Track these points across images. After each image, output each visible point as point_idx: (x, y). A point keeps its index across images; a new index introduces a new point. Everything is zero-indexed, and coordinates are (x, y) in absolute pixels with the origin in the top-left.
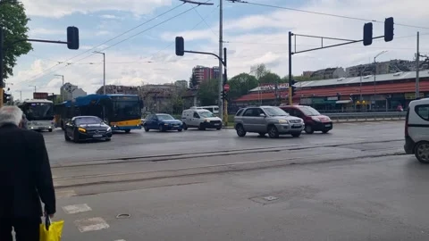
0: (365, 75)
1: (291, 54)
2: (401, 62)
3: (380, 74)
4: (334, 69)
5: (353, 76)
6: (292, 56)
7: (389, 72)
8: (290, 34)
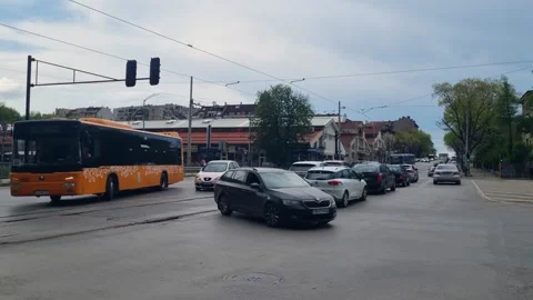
0: (136, 119)
1: (29, 85)
2: (178, 107)
3: (153, 119)
4: (98, 109)
5: (122, 119)
6: (32, 88)
7: (164, 119)
8: (30, 59)
